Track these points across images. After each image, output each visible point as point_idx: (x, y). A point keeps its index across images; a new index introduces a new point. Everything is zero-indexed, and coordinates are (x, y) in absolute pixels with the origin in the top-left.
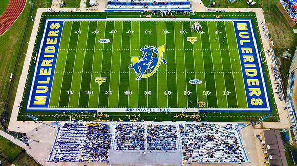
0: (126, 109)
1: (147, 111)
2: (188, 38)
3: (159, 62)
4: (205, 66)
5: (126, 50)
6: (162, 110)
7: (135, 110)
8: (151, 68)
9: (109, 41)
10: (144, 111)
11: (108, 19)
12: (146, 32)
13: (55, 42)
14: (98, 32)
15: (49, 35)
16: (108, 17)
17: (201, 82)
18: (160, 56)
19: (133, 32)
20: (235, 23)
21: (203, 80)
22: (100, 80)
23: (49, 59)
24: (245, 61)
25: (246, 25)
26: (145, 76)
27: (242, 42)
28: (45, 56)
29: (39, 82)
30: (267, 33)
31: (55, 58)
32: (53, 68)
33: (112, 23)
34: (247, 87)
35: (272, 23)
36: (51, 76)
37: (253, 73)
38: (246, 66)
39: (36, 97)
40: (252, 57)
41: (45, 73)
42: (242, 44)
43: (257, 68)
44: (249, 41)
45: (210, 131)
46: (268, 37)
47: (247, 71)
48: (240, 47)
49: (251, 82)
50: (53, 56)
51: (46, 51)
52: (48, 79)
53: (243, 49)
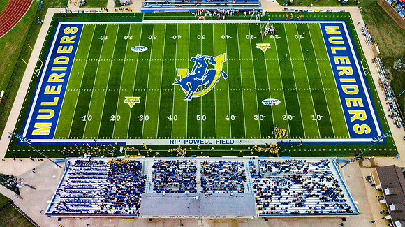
0: (169, 140)
1: (199, 143)
2: (258, 45)
3: (217, 76)
4: (283, 80)
5: (169, 60)
6: (222, 142)
7: (182, 142)
8: (206, 83)
9: (146, 49)
10: (195, 143)
11: (145, 22)
12: (199, 37)
13: (70, 51)
14: (131, 37)
15: (62, 41)
16: (146, 19)
17: (278, 102)
18: (218, 68)
19: (179, 37)
20: (323, 25)
21: (281, 100)
22: (131, 101)
23: (59, 72)
24: (340, 74)
25: (338, 28)
26: (196, 95)
27: (334, 50)
28: (53, 69)
29: (43, 104)
30: (369, 37)
31: (68, 72)
32: (64, 85)
33: (151, 26)
34: (346, 109)
35: (374, 25)
36: (61, 96)
37: (353, 90)
38: (342, 80)
39: (37, 125)
40: (350, 68)
41: (53, 92)
42: (334, 52)
43: (358, 83)
44: (344, 48)
45: (296, 170)
46: (370, 43)
47: (344, 88)
48: (331, 55)
49: (351, 102)
50: (65, 69)
51: (56, 62)
52: (57, 99)
53: (336, 59)
